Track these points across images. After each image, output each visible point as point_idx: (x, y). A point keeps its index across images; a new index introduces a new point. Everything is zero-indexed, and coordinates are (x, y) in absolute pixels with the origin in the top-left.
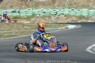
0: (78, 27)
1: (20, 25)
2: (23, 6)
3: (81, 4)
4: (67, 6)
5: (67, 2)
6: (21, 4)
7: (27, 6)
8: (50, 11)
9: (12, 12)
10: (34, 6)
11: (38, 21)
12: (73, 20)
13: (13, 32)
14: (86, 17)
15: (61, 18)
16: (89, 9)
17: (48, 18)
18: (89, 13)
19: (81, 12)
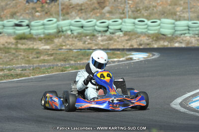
0: (154, 57)
1: (32, 53)
2: (37, 14)
3: (159, 10)
4: (130, 12)
5: (130, 4)
6: (33, 8)
7: (46, 13)
8: (93, 23)
9: (13, 26)
10: (60, 12)
11: (68, 44)
12: (142, 42)
13: (18, 68)
14: (169, 36)
15: (116, 38)
16: (176, 20)
17: (90, 39)
18: (176, 28)
19: (159, 25)
